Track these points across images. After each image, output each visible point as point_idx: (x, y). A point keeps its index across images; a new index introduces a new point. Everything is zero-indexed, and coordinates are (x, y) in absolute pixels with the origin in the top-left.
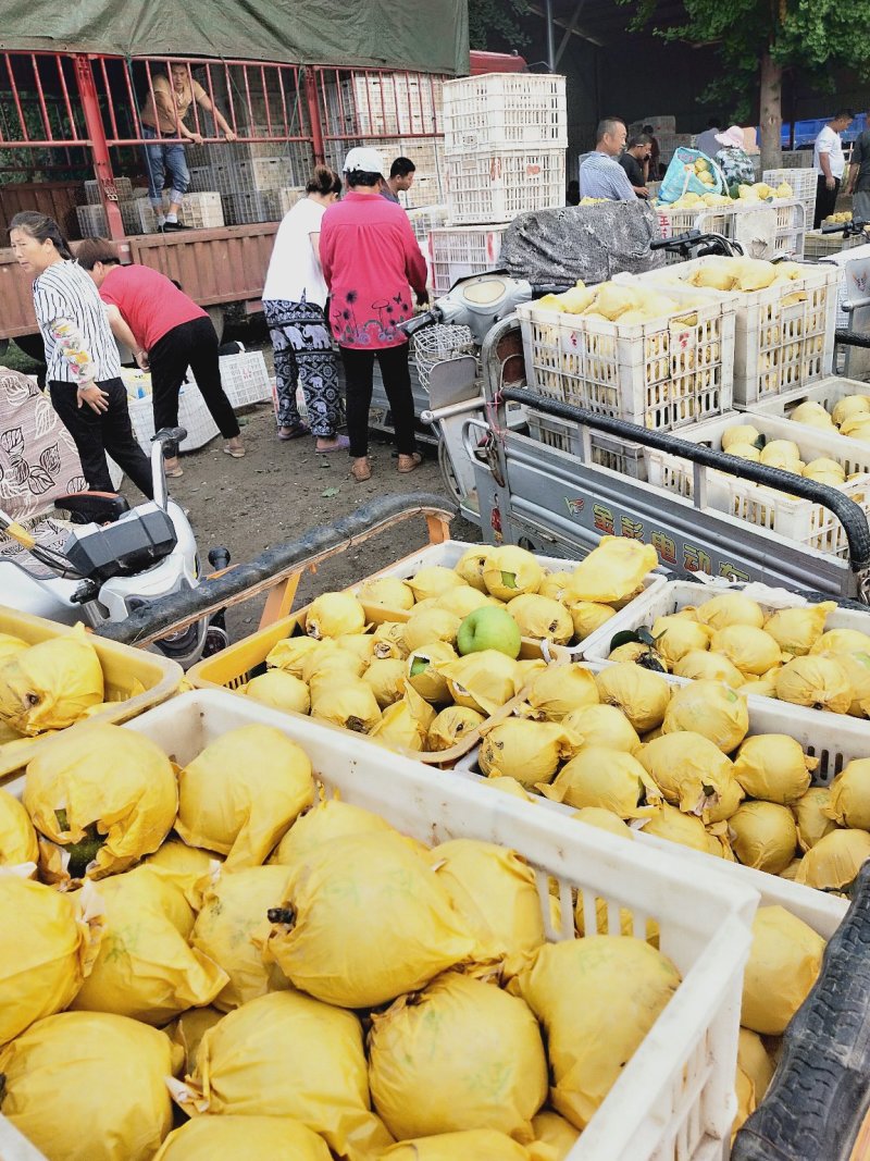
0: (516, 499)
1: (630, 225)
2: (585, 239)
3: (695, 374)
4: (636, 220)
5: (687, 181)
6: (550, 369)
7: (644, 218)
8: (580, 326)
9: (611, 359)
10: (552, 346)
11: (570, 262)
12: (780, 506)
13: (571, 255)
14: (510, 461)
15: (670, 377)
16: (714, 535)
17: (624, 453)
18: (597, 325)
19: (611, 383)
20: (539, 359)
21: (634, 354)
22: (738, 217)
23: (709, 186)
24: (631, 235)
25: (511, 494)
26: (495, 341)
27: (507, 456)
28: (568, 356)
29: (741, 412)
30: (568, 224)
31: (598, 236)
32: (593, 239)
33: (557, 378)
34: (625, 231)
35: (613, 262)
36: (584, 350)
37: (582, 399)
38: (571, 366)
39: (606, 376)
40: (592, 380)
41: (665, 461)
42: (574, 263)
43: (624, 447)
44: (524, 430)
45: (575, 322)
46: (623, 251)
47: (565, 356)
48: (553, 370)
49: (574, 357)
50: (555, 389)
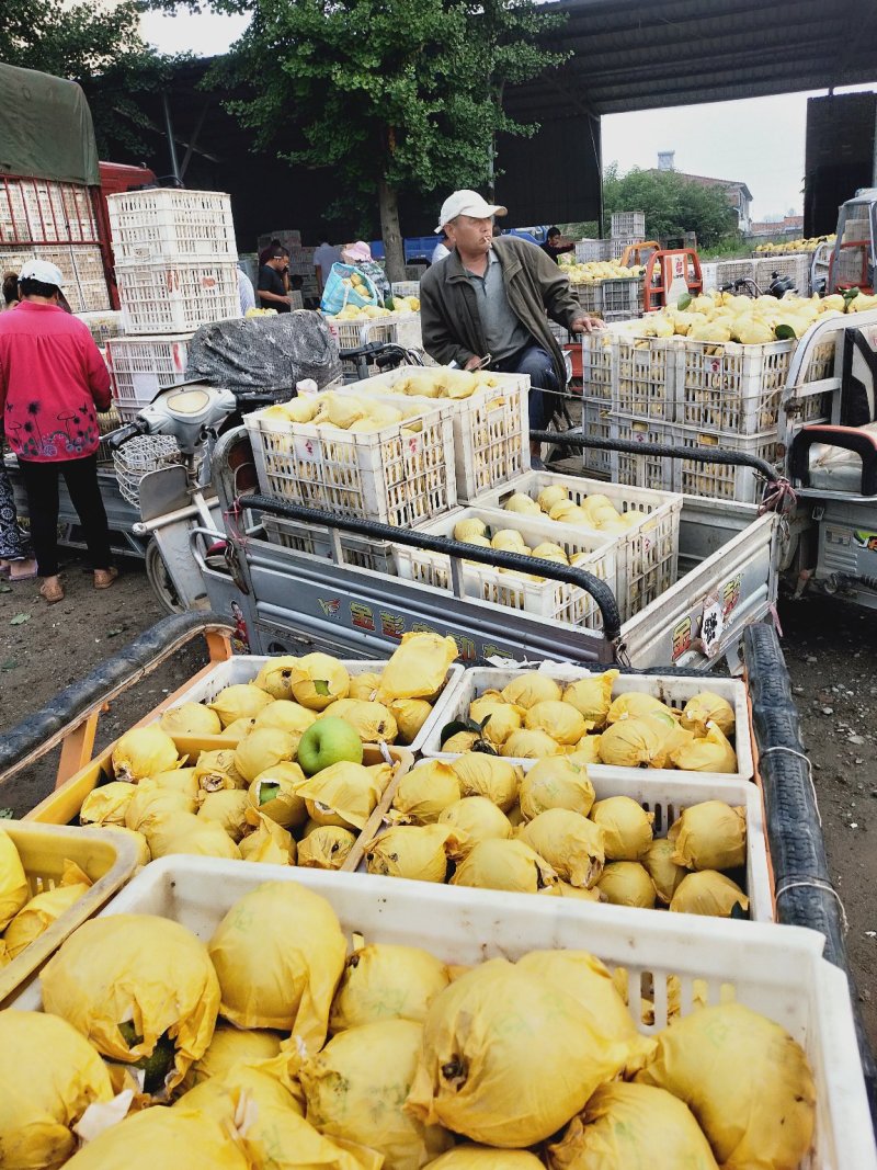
0: (262, 605)
1: (307, 335)
2: (269, 349)
3: (425, 476)
4: (312, 330)
5: (347, 293)
6: (285, 476)
7: (319, 329)
8: (315, 434)
9: (351, 465)
10: (287, 454)
11: (257, 371)
12: (527, 589)
13: (257, 364)
14: (253, 568)
15: (405, 479)
16: (475, 620)
17: (373, 552)
18: (331, 434)
19: (353, 487)
20: (273, 467)
21: (373, 460)
22: (398, 328)
23: (367, 299)
24: (309, 344)
25: (257, 600)
26: (226, 451)
27: (250, 563)
28: (305, 463)
29: (466, 506)
30: (251, 335)
31: (279, 345)
32: (275, 349)
33: (294, 484)
34: (303, 341)
35: (296, 371)
36: (322, 458)
37: (322, 500)
38: (309, 473)
39: (347, 479)
40: (334, 485)
41: (414, 557)
42: (260, 372)
43: (372, 546)
44: (261, 535)
45: (310, 430)
46: (303, 360)
47: (301, 463)
48: (289, 477)
49: (311, 464)
50: (292, 494)
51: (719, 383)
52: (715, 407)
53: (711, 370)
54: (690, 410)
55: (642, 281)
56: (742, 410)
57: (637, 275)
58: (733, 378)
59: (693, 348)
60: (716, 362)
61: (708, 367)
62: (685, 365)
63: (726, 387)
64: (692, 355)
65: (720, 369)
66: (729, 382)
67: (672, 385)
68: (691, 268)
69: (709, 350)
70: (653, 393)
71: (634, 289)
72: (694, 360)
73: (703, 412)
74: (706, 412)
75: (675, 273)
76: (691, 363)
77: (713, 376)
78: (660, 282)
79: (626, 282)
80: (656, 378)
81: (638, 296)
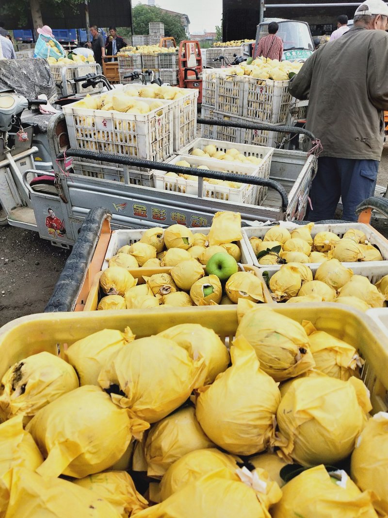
0: (75, 208)
1: (40, 71)
2: (23, 77)
4: (42, 68)
5: (49, 51)
6: (88, 139)
7: (46, 68)
8: (110, 116)
9: (132, 132)
10: (90, 127)
13: (19, 85)
14: (71, 189)
15: (156, 140)
17: (142, 178)
18: (118, 116)
19: (132, 144)
20: (80, 134)
21: (145, 129)
24: (41, 76)
25: (72, 206)
27: (69, 186)
28: (101, 132)
29: (177, 155)
30: (14, 68)
31: (28, 75)
32: (27, 77)
33: (94, 144)
34: (38, 74)
35: (37, 89)
36: (113, 128)
37: (111, 151)
38: (104, 137)
39: (128, 140)
40: (120, 143)
41: (166, 179)
43: (141, 175)
44: (71, 171)
45: (105, 113)
46: (41, 84)
47: (99, 132)
48: (91, 139)
49: (105, 132)
50: (92, 149)
51: (262, 98)
52: (260, 110)
53: (260, 92)
54: (249, 111)
55: (177, 55)
56: (272, 112)
57: (175, 51)
58: (269, 96)
59: (252, 81)
60: (262, 88)
61: (258, 91)
62: (248, 89)
63: (266, 101)
64: (251, 85)
65: (264, 92)
66: (267, 98)
67: (242, 98)
68: (197, 50)
69: (259, 83)
70: (233, 102)
71: (174, 58)
72: (252, 87)
73: (255, 112)
74: (256, 112)
75: (191, 52)
76: (251, 89)
77: (260, 95)
78: (185, 56)
79: (170, 55)
80: (235, 95)
81: (176, 62)
